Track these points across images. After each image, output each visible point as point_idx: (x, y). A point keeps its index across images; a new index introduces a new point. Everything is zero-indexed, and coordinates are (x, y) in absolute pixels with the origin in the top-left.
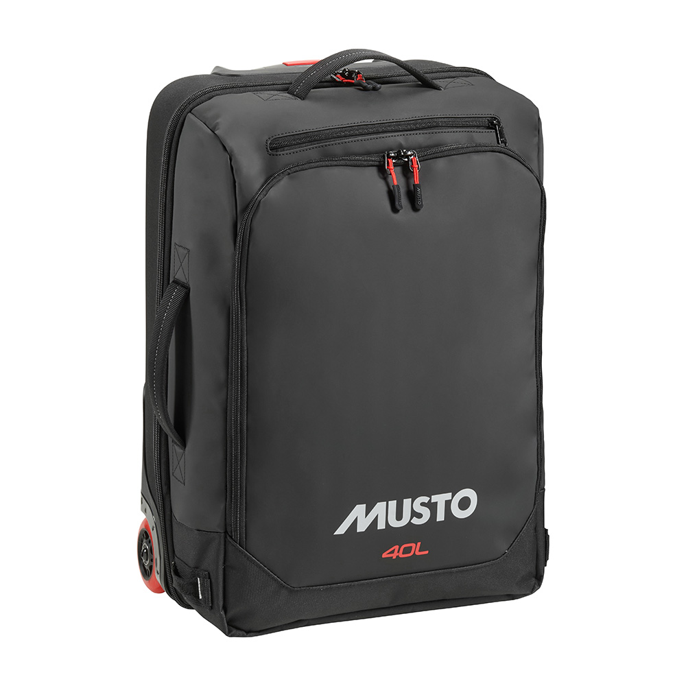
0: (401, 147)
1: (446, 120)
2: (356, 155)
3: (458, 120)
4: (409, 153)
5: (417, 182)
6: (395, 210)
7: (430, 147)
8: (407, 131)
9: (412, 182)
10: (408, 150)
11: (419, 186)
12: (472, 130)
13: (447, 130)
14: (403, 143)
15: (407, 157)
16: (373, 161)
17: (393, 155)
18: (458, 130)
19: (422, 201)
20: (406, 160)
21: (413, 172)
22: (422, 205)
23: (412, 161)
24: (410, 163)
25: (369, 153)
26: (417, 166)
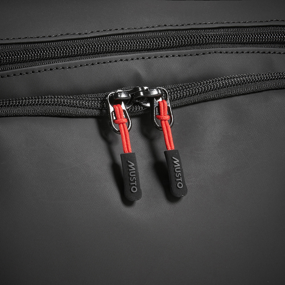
0: (139, 81)
1: (222, 32)
2: (54, 94)
3: (245, 31)
4: (155, 92)
5: (171, 147)
6: (127, 201)
7: (192, 81)
8: (149, 50)
9: (160, 145)
10: (152, 87)
11: (175, 153)
12: (272, 49)
13: (224, 50)
14: (143, 73)
15: (151, 99)
16: (85, 107)
17: (123, 96)
18: (246, 49)
19: (183, 182)
20: (148, 105)
21: (161, 127)
22: (185, 191)
23: (159, 107)
24: (155, 112)
25: (77, 93)
26: (168, 117)
